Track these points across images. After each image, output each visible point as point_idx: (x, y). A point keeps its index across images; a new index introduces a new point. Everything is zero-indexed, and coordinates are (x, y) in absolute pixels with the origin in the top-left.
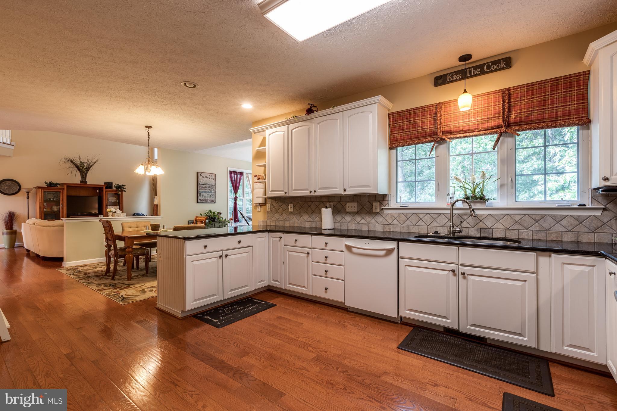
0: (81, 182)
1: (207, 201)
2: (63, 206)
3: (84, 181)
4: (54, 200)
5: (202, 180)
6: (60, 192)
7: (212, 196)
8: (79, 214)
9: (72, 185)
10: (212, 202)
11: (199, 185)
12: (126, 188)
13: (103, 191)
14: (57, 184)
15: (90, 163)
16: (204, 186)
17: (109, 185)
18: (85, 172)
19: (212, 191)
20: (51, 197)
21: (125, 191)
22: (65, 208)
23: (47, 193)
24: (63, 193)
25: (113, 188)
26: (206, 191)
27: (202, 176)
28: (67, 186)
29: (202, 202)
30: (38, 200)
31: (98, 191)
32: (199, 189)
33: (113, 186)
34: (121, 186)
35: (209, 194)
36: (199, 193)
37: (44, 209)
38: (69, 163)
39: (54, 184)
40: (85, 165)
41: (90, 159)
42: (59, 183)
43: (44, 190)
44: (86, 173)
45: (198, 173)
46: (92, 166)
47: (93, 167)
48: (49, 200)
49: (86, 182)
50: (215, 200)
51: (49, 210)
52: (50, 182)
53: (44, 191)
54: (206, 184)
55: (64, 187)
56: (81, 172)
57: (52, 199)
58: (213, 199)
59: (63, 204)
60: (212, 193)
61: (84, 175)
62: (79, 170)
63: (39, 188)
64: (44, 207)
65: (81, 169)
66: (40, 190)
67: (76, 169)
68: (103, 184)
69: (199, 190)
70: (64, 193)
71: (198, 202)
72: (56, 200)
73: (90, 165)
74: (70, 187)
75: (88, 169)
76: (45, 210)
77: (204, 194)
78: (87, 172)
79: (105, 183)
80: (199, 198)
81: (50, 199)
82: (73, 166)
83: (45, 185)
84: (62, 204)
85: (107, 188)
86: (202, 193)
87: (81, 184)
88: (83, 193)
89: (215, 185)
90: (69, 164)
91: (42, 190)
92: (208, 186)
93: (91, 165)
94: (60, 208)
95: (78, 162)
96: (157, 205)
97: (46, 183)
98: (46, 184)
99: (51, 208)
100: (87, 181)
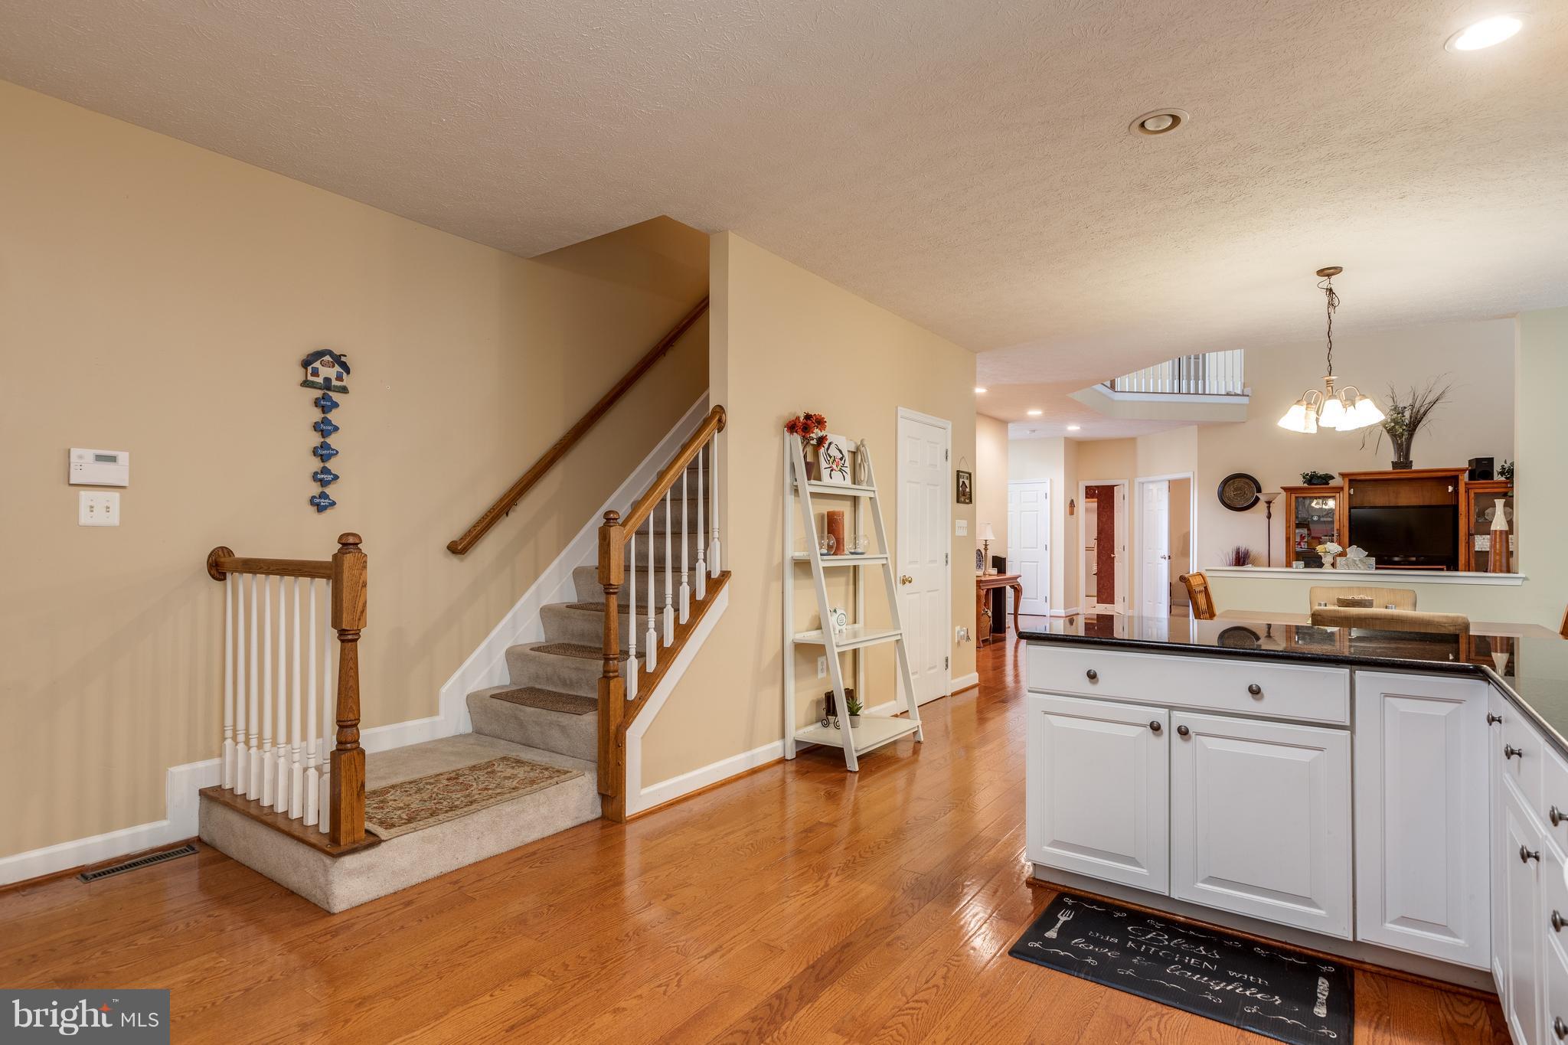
0: (1395, 465)
2: (1340, 535)
3: (1403, 461)
6: (1335, 496)
8: (1396, 559)
9: (1366, 477)
13: (1460, 488)
14: (1327, 478)
15: (1421, 407)
17: (1479, 469)
18: (1405, 435)
22: (1346, 540)
24: (1341, 500)
28: (1350, 480)
31: (1450, 489)
39: (1320, 477)
41: (1420, 393)
42: (1334, 474)
43: (1297, 495)
44: (1408, 437)
46: (1425, 414)
47: (1429, 415)
48: (1309, 519)
49: (1409, 464)
52: (1313, 474)
56: (1396, 439)
57: (1316, 518)
59: (1339, 531)
61: (1402, 444)
63: (1286, 489)
70: (1343, 502)
73: (1419, 411)
74: (1362, 482)
75: (1415, 424)
78: (1412, 435)
81: (1311, 517)
83: (1300, 482)
87: (1395, 471)
88: (1407, 497)
91: (1293, 496)
93: (1422, 410)
97: (1304, 477)
98: (1304, 480)
100: (1411, 462)
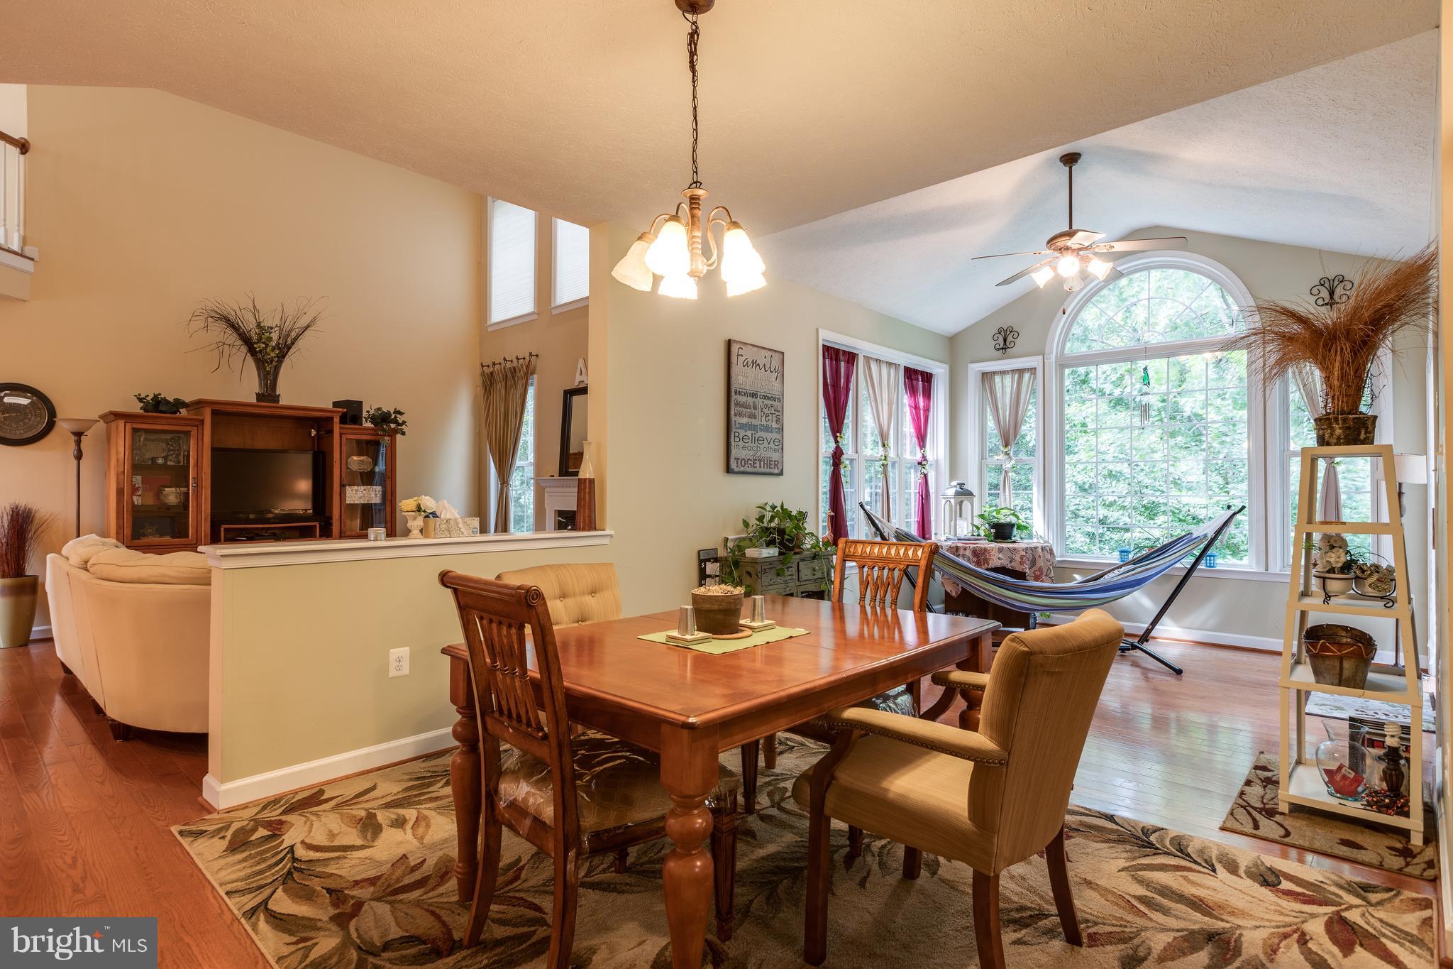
0: (260, 397)
1: (758, 465)
2: (198, 486)
3: (269, 394)
4: (169, 463)
5: (742, 378)
6: (187, 433)
7: (774, 447)
9: (230, 409)
10: (772, 471)
11: (734, 397)
12: (404, 422)
13: (332, 431)
14: (179, 404)
15: (291, 330)
16: (750, 400)
17: (350, 412)
18: (272, 361)
19: (775, 425)
20: (157, 452)
21: (403, 433)
22: (206, 493)
23: (146, 439)
24: (200, 437)
25: (364, 420)
26: (755, 422)
27: (744, 358)
28: (214, 413)
29: (742, 469)
30: (113, 462)
31: (314, 433)
32: (732, 413)
33: (365, 414)
34: (388, 414)
35: (763, 434)
36: (734, 430)
37: (135, 498)
38: (223, 325)
39: (168, 402)
40: (275, 336)
41: (290, 312)
42: (187, 400)
43: (135, 426)
44: (274, 364)
45: (729, 343)
46: (296, 339)
47: (300, 343)
48: (150, 462)
49: (276, 399)
50: (780, 463)
51: (150, 500)
52: (156, 396)
53: (133, 429)
54: (754, 395)
55: (202, 415)
56: (260, 362)
57: (160, 461)
58: (775, 456)
59: (197, 480)
60: (772, 432)
61: (268, 373)
62: (252, 351)
63: (117, 416)
64: (134, 490)
65: (260, 351)
66: (121, 423)
67: (244, 349)
68: (330, 406)
69: (733, 418)
70: (203, 439)
71: (728, 470)
72: (172, 463)
73: (288, 335)
74: (224, 414)
75: (284, 349)
76: (137, 500)
77: (749, 433)
78: (280, 361)
79: (336, 404)
80: (734, 452)
81: (153, 459)
82: (232, 337)
83: (136, 408)
84: (194, 478)
85: (343, 420)
86: (742, 433)
87: (260, 404)
88: (263, 439)
89: (780, 399)
90: (219, 332)
91: (128, 426)
92: (759, 401)
94: (187, 494)
95: (249, 324)
96: (592, 481)
97: (140, 400)
98: (142, 404)
99: (158, 494)
100: (278, 395)
